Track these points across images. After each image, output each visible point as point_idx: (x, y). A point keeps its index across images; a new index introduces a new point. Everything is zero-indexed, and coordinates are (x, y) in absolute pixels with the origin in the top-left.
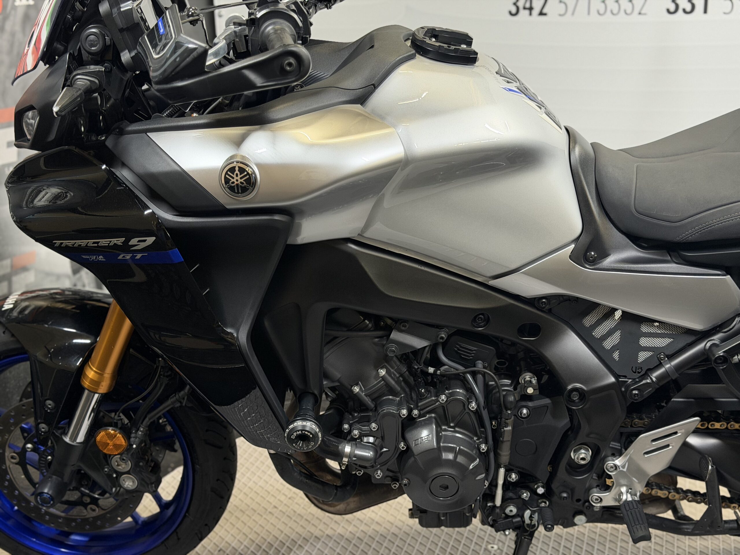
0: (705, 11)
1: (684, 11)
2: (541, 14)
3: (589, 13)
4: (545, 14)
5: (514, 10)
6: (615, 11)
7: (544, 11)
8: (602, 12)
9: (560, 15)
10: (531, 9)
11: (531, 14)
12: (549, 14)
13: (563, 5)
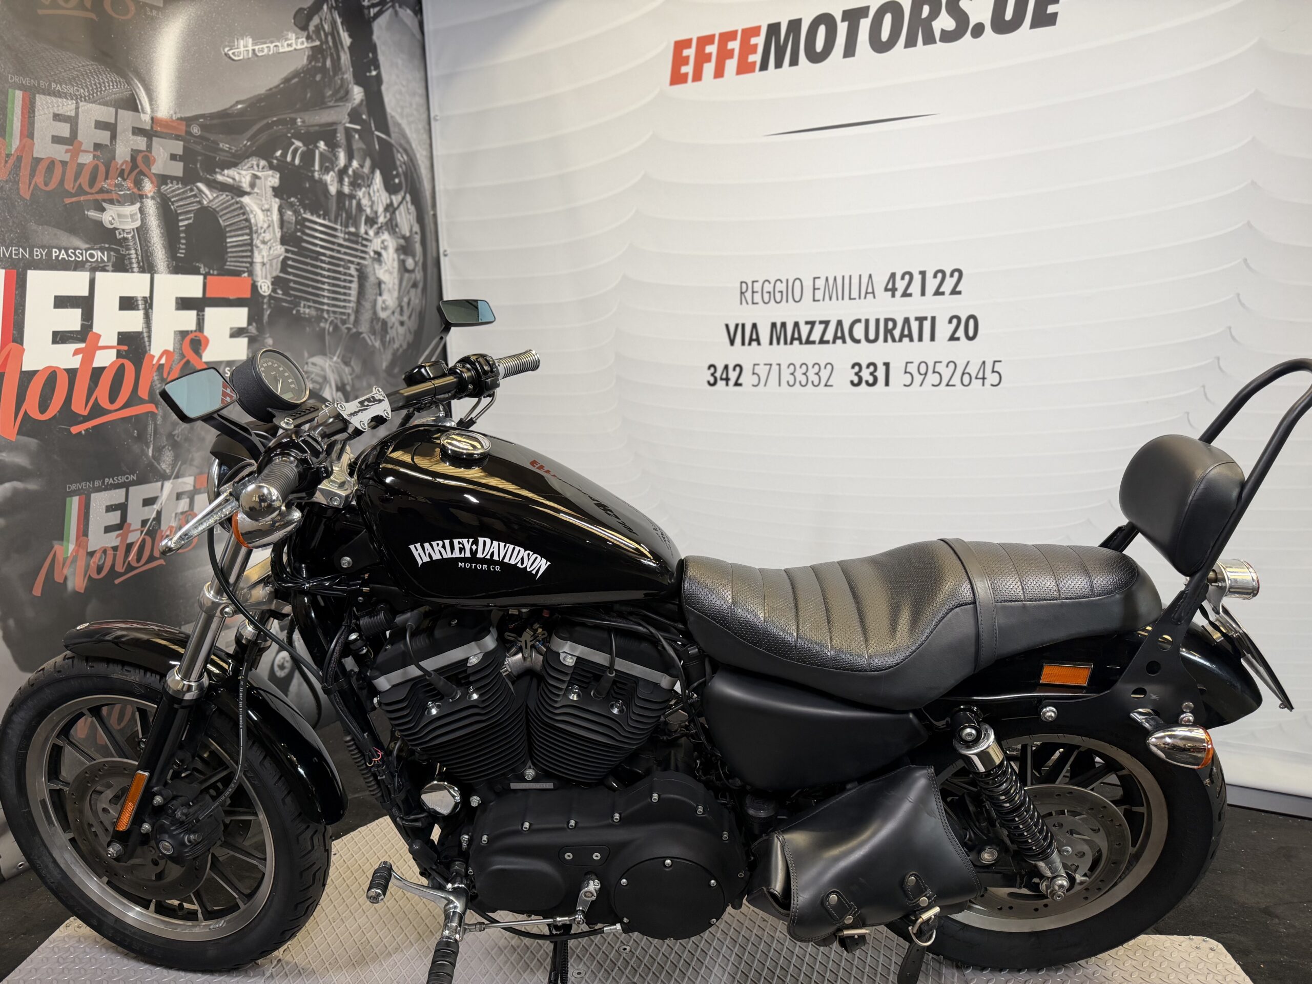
0: (887, 384)
1: (867, 382)
2: (737, 384)
3: (780, 385)
4: (740, 385)
5: (712, 381)
6: (804, 383)
7: (740, 382)
8: (791, 383)
9: (753, 386)
10: (727, 380)
11: (727, 384)
12: (744, 385)
13: (756, 376)
